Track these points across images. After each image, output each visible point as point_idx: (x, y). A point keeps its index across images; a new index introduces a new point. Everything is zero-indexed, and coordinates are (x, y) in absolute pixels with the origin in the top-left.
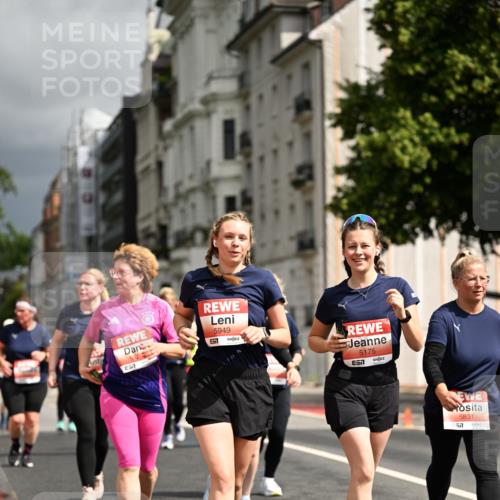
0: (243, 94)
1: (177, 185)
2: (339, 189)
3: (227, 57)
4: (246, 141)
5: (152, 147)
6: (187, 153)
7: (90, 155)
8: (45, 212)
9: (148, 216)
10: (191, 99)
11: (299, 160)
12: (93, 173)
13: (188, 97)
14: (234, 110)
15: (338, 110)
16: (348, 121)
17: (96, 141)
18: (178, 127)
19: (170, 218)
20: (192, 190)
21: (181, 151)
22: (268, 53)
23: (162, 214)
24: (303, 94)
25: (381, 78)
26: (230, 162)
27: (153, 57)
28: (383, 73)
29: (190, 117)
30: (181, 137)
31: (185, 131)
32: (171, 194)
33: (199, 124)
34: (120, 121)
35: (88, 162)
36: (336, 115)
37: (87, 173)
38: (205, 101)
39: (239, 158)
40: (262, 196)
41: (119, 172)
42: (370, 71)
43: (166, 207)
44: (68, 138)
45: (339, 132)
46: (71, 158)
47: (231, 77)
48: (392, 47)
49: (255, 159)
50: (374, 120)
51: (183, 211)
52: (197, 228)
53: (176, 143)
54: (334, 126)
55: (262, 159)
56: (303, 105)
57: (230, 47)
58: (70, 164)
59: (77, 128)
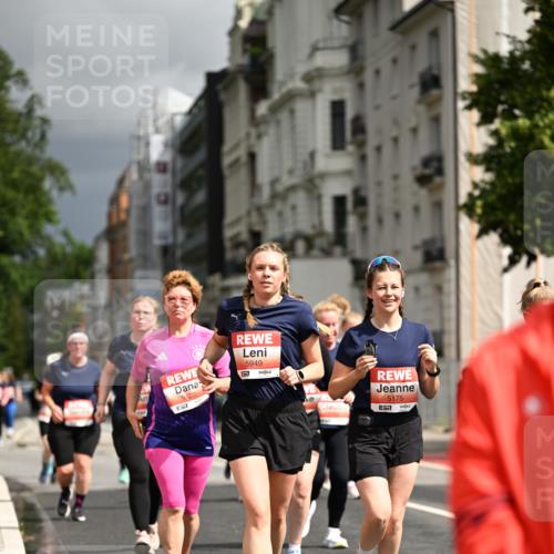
0: (356, 68)
1: (274, 182)
2: (475, 185)
3: (335, 22)
4: (359, 127)
5: (242, 134)
6: (286, 142)
7: (166, 145)
8: (110, 216)
9: (237, 221)
10: (291, 76)
11: (425, 150)
12: (170, 167)
13: (287, 72)
14: (343, 89)
15: (474, 88)
16: (486, 101)
17: (173, 128)
18: (274, 110)
19: (264, 223)
20: (292, 189)
21: (279, 140)
22: (387, 18)
23: (255, 217)
24: (430, 68)
25: (527, 47)
26: (339, 153)
27: (244, 23)
28: (529, 41)
29: (290, 97)
30: (278, 123)
31: (284, 116)
32: (266, 193)
33: (301, 106)
34: (202, 103)
35: (162, 154)
36: (471, 94)
37: (162, 167)
38: (308, 78)
39: (350, 148)
40: (379, 195)
41: (201, 166)
42: (513, 40)
43: (259, 209)
44: (139, 124)
45: (475, 115)
46: (143, 149)
47: (340, 48)
48: (541, 10)
49: (370, 150)
50: (519, 100)
51: (280, 214)
52: (298, 236)
53: (272, 130)
54: (469, 108)
55: (379, 149)
56: (431, 83)
57: (338, 11)
58: (141, 157)
59: (150, 113)
